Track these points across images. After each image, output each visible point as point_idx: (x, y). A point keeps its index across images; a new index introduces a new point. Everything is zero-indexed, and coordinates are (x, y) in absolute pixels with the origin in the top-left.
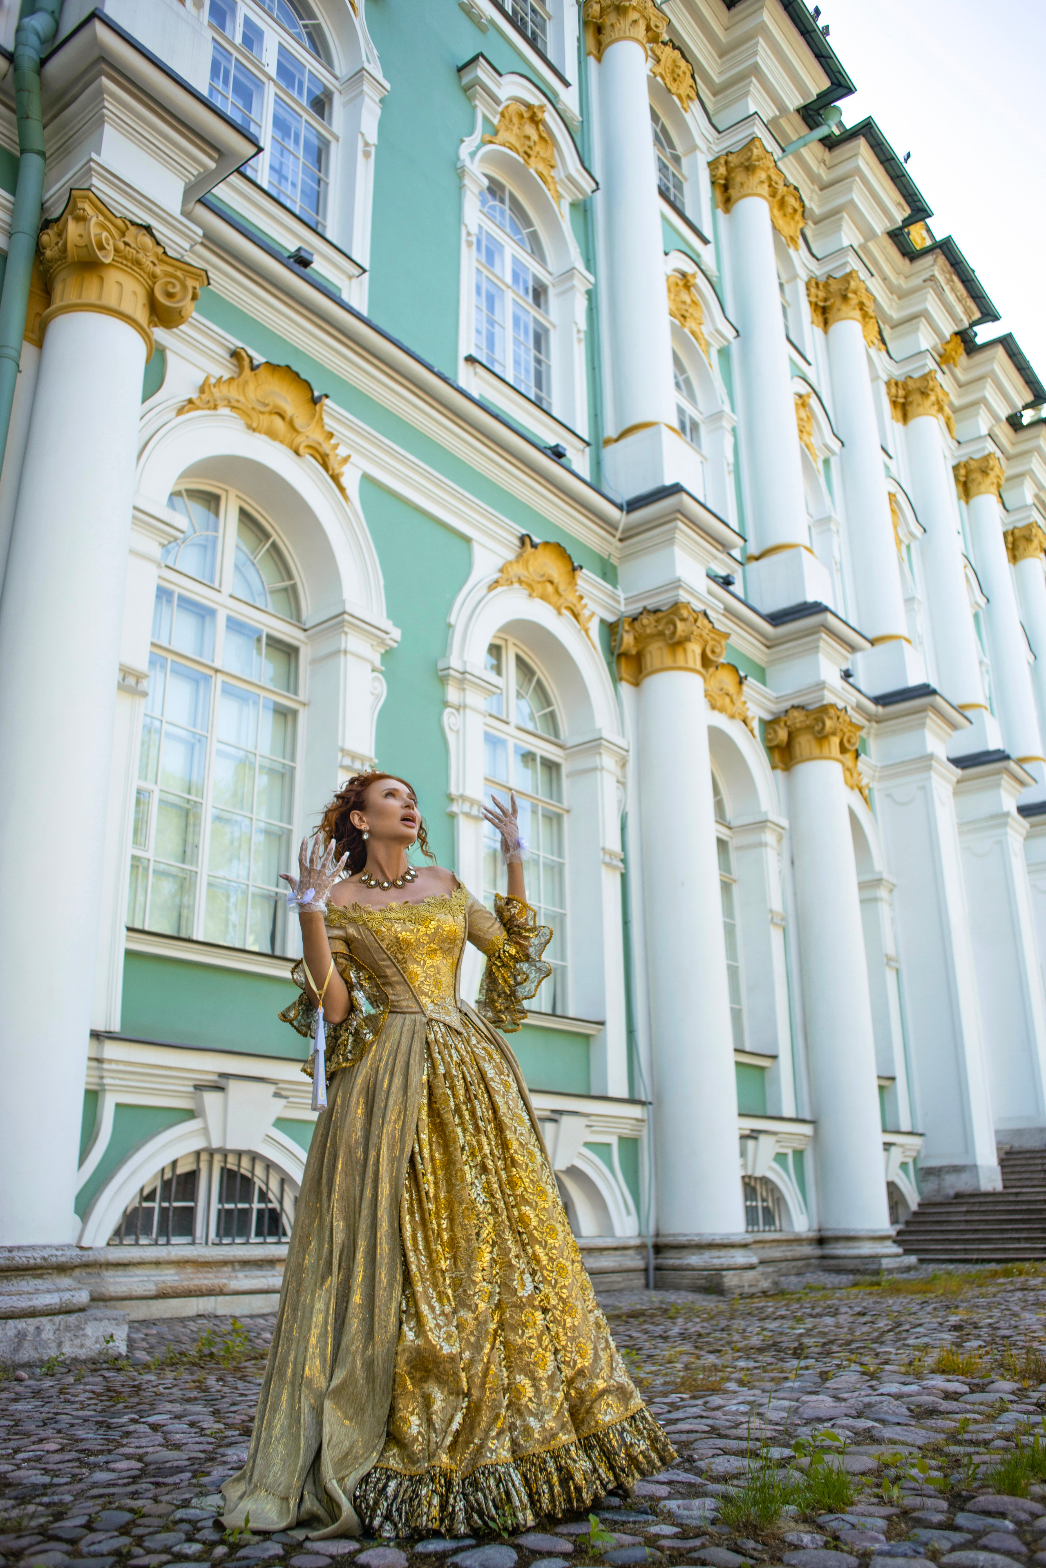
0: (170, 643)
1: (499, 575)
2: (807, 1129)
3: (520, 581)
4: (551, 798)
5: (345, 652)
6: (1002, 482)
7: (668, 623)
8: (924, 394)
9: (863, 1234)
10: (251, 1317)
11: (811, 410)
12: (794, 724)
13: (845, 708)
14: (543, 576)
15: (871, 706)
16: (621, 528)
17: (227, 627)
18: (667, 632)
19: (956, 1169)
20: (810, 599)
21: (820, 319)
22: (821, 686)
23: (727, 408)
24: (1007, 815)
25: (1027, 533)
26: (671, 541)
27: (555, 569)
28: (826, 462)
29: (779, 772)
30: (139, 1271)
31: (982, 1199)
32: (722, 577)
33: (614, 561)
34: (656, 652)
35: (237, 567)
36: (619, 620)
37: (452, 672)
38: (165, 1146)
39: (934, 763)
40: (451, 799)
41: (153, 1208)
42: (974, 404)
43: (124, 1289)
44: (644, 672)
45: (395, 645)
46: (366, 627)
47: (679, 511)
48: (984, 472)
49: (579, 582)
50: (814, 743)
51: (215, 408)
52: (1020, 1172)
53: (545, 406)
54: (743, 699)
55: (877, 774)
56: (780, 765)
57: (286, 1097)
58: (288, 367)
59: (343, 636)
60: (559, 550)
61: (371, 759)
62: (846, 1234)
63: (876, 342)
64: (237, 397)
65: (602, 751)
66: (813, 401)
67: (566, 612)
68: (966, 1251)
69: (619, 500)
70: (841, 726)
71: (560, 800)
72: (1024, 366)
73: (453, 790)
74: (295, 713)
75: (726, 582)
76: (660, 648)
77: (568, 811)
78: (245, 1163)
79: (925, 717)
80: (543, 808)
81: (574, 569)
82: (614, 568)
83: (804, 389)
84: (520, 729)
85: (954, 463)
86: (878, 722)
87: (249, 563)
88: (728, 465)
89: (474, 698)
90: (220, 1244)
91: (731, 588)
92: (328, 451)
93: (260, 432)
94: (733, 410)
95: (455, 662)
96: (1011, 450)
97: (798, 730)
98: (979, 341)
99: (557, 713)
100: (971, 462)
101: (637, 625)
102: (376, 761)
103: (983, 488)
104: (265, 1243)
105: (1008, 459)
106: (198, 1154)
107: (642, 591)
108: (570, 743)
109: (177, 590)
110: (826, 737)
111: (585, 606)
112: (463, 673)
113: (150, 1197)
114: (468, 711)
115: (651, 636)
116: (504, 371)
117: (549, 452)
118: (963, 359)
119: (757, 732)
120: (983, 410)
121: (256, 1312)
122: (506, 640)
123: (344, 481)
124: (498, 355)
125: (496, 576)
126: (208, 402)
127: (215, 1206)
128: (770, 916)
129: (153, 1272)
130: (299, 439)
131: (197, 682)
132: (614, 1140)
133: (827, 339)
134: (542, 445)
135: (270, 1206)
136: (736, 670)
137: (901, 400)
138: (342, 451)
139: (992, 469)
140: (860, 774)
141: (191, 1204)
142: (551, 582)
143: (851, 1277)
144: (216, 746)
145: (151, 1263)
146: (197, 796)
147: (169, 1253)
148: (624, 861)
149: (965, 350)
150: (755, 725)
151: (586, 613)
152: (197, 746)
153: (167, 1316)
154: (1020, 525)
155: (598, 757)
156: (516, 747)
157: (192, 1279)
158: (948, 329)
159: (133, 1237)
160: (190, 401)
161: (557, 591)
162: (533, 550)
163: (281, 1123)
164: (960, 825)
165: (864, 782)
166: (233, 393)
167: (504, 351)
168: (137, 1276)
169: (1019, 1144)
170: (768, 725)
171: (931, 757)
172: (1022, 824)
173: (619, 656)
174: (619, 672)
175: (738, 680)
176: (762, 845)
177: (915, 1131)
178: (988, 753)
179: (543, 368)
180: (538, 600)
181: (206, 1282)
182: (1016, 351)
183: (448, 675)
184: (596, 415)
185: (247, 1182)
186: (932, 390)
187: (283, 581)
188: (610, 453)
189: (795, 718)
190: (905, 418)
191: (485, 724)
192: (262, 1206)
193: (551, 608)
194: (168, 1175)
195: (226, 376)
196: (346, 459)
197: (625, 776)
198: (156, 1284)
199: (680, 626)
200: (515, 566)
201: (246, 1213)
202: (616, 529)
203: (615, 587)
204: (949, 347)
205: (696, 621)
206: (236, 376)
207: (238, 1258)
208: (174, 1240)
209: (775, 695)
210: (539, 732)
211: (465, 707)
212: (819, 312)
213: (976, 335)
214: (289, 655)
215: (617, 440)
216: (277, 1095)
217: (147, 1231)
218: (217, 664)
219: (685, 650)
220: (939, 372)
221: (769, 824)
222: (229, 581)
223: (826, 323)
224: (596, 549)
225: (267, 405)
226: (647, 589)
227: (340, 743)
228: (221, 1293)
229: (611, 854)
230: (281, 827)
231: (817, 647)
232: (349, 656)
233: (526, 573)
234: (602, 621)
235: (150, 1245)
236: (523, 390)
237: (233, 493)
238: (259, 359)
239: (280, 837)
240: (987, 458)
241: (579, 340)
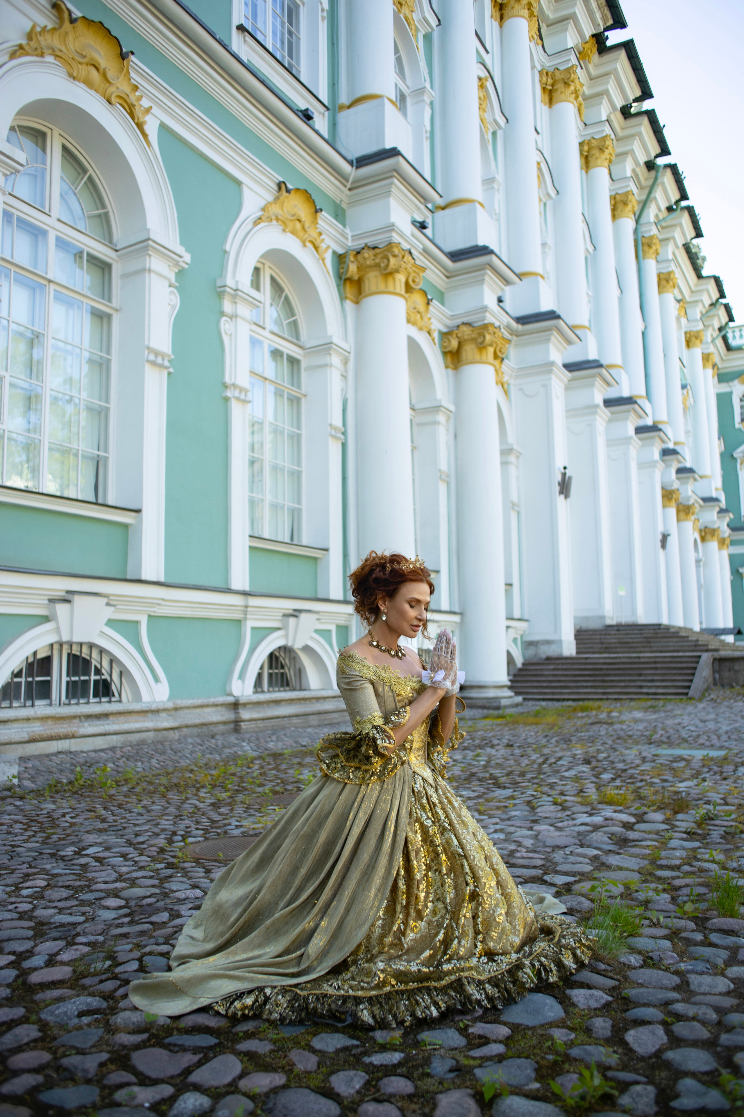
0: (12, 258)
1: (262, 213)
2: (456, 618)
3: (277, 219)
4: (293, 385)
5: (150, 271)
6: (613, 158)
7: (383, 258)
8: (566, 84)
9: (490, 684)
10: (95, 751)
11: (487, 92)
12: (463, 336)
13: (499, 327)
14: (294, 215)
15: (514, 324)
16: (351, 180)
17: (56, 245)
18: (382, 265)
19: (548, 642)
20: (481, 243)
21: (497, 14)
22: (484, 309)
23: (428, 85)
24: (597, 406)
25: (624, 199)
26: (388, 193)
27: (303, 211)
28: (494, 134)
29: (450, 371)
30: (15, 725)
31: (564, 661)
32: (419, 222)
33: (344, 206)
34: (373, 280)
35: (61, 196)
36: (346, 252)
37: (227, 289)
38: (29, 641)
39: (554, 368)
40: (226, 386)
41: (21, 682)
42: (599, 95)
43: (6, 737)
44: (363, 294)
45: (186, 266)
46: (165, 252)
47: (395, 170)
48: (601, 150)
49: (320, 221)
50: (476, 351)
51: (42, 55)
52: (586, 644)
53: (294, 72)
54: (429, 316)
55: (514, 374)
56: (451, 365)
57: (114, 606)
58: (101, 23)
59: (148, 258)
60: (307, 195)
61: (169, 356)
62: (478, 684)
63: (535, 37)
64: (59, 47)
65: (331, 352)
66: (489, 84)
67: (309, 245)
68: (553, 693)
69: (349, 157)
70: (495, 340)
71: (299, 387)
72: (639, 67)
73: (228, 380)
74: (109, 316)
75: (422, 226)
76: (376, 276)
77: (305, 396)
78: (85, 650)
79: (550, 335)
80: (288, 394)
81: (316, 211)
82: (344, 211)
83: (484, 74)
84: (272, 333)
85: (581, 140)
86: (517, 336)
87: (70, 192)
88: (426, 132)
89: (243, 310)
90: (69, 704)
91: (424, 231)
92: (135, 103)
93: (79, 81)
94: (432, 87)
95: (230, 282)
96: (620, 133)
97: (466, 340)
98: (609, 43)
99: (299, 321)
100: (593, 141)
101: (359, 257)
102: (173, 357)
103: (599, 162)
104: (100, 702)
105: (617, 140)
106: (52, 645)
107: (364, 231)
108: (308, 345)
109: (16, 213)
110: (485, 347)
111: (323, 240)
112: (236, 290)
113: (19, 674)
114: (238, 320)
115: (370, 267)
116: (265, 40)
117: (300, 114)
118: (595, 57)
119: (436, 341)
120: (605, 101)
121: (98, 747)
122: (264, 264)
123: (147, 128)
124: (260, 25)
125: (260, 214)
126: (36, 49)
127: (65, 679)
128: (439, 474)
129: (25, 725)
130: (111, 89)
131: (34, 290)
132: (333, 628)
133: (501, 32)
134: (295, 108)
135: (103, 677)
136: (425, 293)
137: (550, 88)
138: (145, 103)
139: (607, 148)
140: (503, 373)
141: (48, 678)
142: (299, 221)
143: (480, 711)
144: (51, 341)
145: (23, 719)
146: (37, 380)
147: (36, 712)
148: (344, 433)
149: (598, 50)
150: (436, 335)
151: (323, 246)
152: (36, 341)
153: (37, 753)
154: (620, 192)
155: (328, 357)
156: (269, 346)
157: (52, 729)
158: (588, 31)
159: (8, 702)
160: (21, 47)
161: (303, 228)
162: (287, 194)
163: (111, 623)
164: (567, 411)
165: (506, 379)
166: (56, 42)
167: (265, 23)
168: (14, 728)
169: (585, 625)
170: (445, 335)
171: (552, 364)
172: (605, 413)
173: (346, 280)
174: (345, 293)
175: (426, 301)
176: (436, 423)
177: (523, 618)
178: (588, 362)
179: (294, 40)
180: (289, 234)
181: (63, 730)
182: (634, 55)
183: (224, 291)
184: (334, 85)
185: (87, 663)
186: (573, 82)
187: (98, 209)
188: (343, 116)
189: (464, 332)
190: (551, 102)
191: (251, 330)
192: (98, 677)
193: (298, 241)
194: (31, 660)
195: (50, 26)
196: (148, 110)
197: (346, 372)
198: (28, 733)
199: (392, 260)
200: (273, 206)
201: (86, 683)
202: (347, 181)
203: (344, 226)
204: (587, 46)
205: (403, 257)
206: (57, 26)
207: (84, 714)
208: (37, 703)
209: (451, 314)
210: (286, 336)
211: (236, 316)
212: (497, 8)
213: (607, 38)
214: (103, 269)
215: (349, 107)
216: (108, 604)
217: (18, 697)
218: (50, 276)
219: (394, 279)
220: (579, 67)
221: (442, 409)
222: (57, 209)
223: (502, 18)
224: (332, 195)
225: (84, 57)
226: (368, 230)
227: (146, 343)
228: (74, 737)
229: (336, 429)
230: (100, 406)
231: (483, 280)
232: (152, 274)
233: (281, 212)
234: (334, 253)
235: (20, 707)
236: (278, 57)
237: (56, 131)
238: (77, 13)
239: (100, 413)
240: (604, 139)
241: (323, 18)
